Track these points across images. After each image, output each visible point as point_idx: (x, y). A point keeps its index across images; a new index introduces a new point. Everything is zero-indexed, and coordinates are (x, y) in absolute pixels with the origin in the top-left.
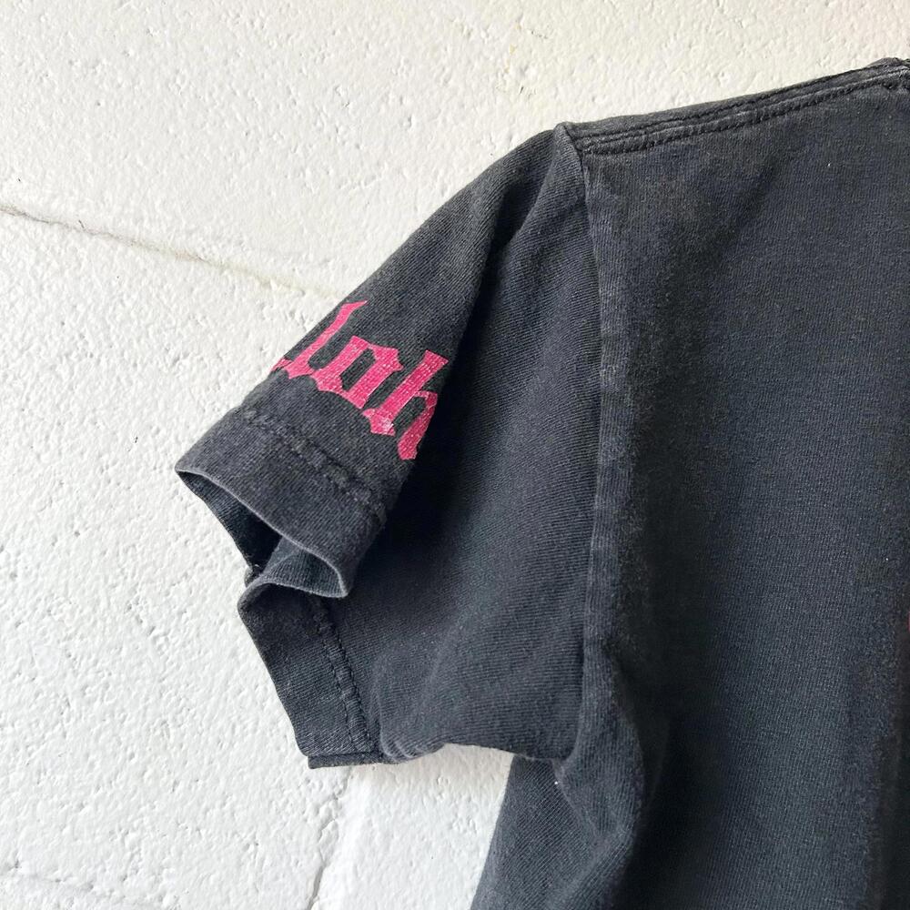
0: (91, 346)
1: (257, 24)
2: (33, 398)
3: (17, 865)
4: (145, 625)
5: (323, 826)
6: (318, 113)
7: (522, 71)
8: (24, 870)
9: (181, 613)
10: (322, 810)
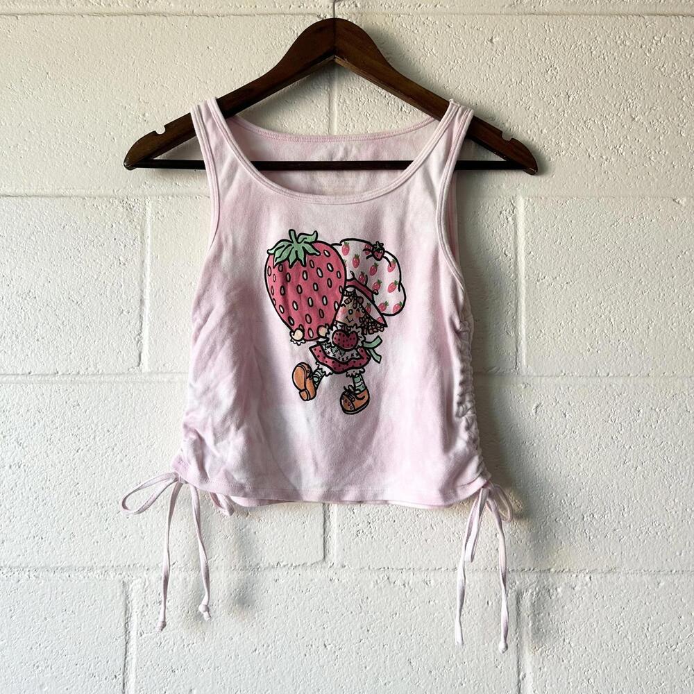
0: (39, 230)
1: (61, 121)
2: (27, 248)
3: (58, 373)
4: (75, 302)
5: (138, 343)
6: (87, 144)
7: (144, 115)
8: (60, 373)
9: (84, 296)
10: (137, 339)
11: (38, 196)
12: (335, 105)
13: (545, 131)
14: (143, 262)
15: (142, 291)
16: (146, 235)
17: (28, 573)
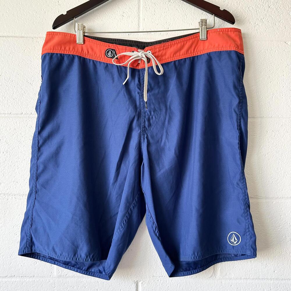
17: (11, 196)
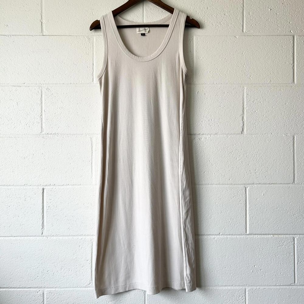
11: (64, 36)
12: (145, 11)
13: (201, 18)
14: (93, 53)
15: (93, 62)
16: (94, 46)
